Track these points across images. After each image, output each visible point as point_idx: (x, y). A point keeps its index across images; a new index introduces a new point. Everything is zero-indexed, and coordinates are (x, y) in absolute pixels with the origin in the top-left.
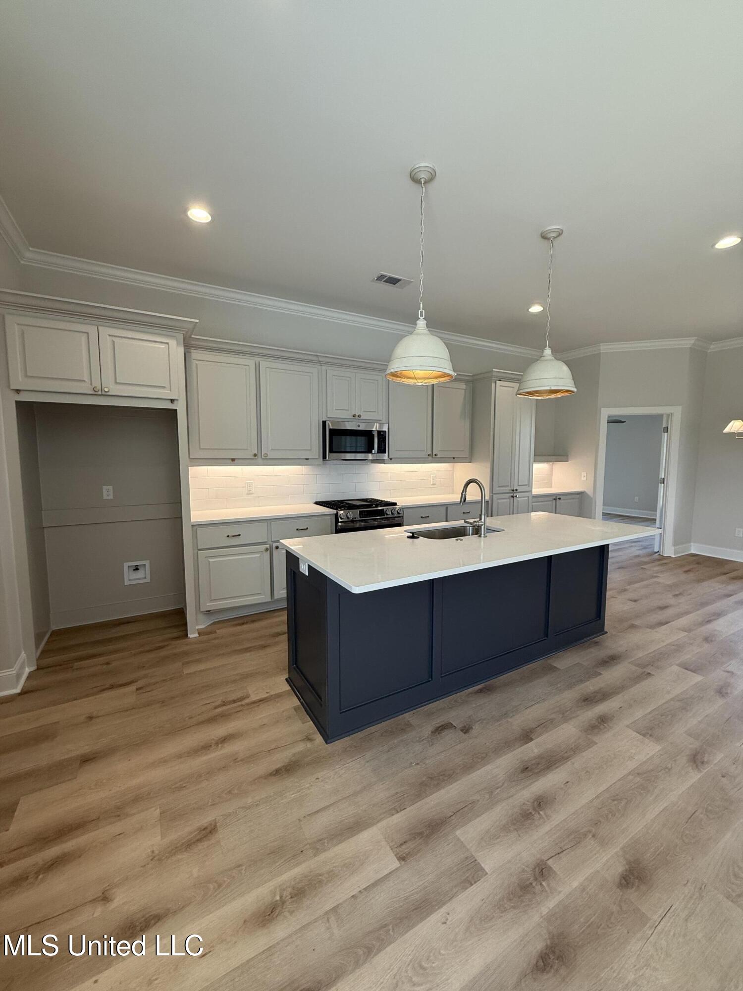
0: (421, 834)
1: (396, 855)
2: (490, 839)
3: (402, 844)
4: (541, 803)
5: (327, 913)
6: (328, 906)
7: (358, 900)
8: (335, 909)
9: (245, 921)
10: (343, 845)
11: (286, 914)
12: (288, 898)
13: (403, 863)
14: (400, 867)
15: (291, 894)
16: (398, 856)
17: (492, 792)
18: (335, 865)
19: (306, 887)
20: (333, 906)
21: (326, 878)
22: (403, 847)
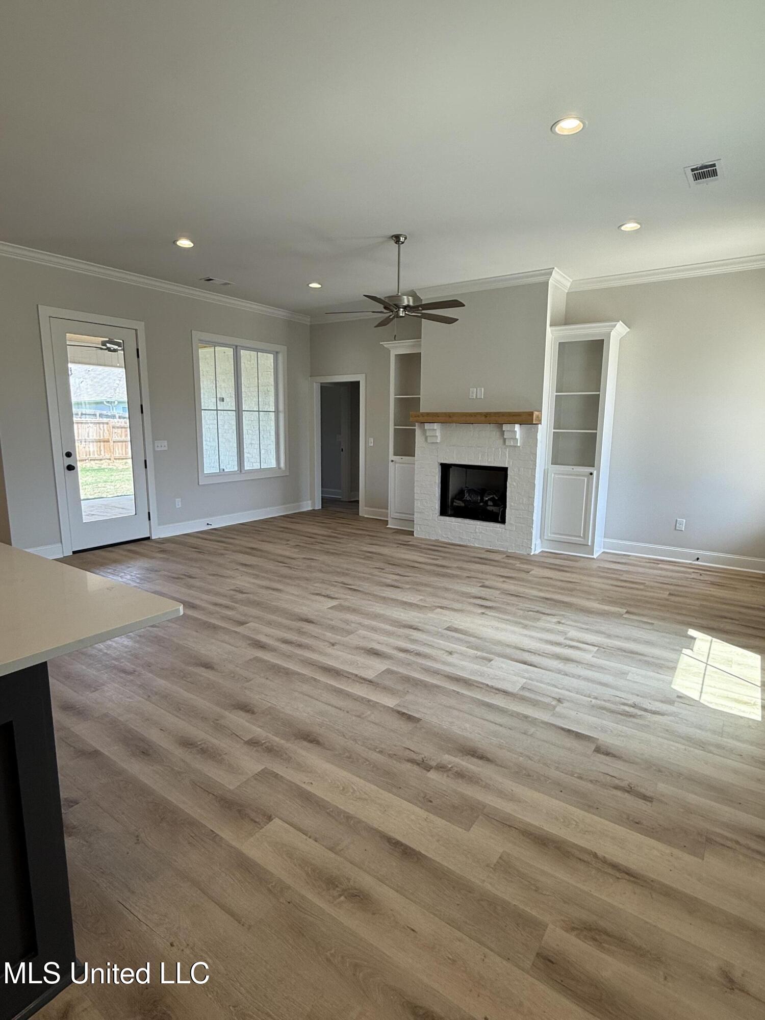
0: (239, 811)
1: (268, 823)
2: (233, 769)
3: (255, 822)
4: (187, 743)
5: (336, 853)
6: (332, 855)
7: (318, 836)
8: (331, 849)
9: (374, 914)
10: (270, 868)
11: (352, 883)
12: (339, 890)
13: (274, 816)
14: (278, 817)
15: (334, 889)
16: (268, 821)
17: (178, 773)
18: (293, 866)
19: (324, 879)
20: (330, 852)
21: (308, 867)
22: (257, 820)
